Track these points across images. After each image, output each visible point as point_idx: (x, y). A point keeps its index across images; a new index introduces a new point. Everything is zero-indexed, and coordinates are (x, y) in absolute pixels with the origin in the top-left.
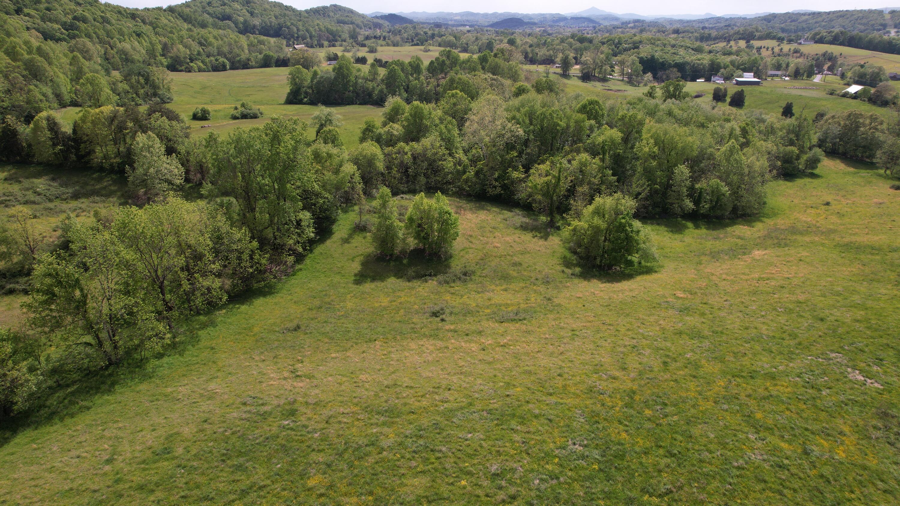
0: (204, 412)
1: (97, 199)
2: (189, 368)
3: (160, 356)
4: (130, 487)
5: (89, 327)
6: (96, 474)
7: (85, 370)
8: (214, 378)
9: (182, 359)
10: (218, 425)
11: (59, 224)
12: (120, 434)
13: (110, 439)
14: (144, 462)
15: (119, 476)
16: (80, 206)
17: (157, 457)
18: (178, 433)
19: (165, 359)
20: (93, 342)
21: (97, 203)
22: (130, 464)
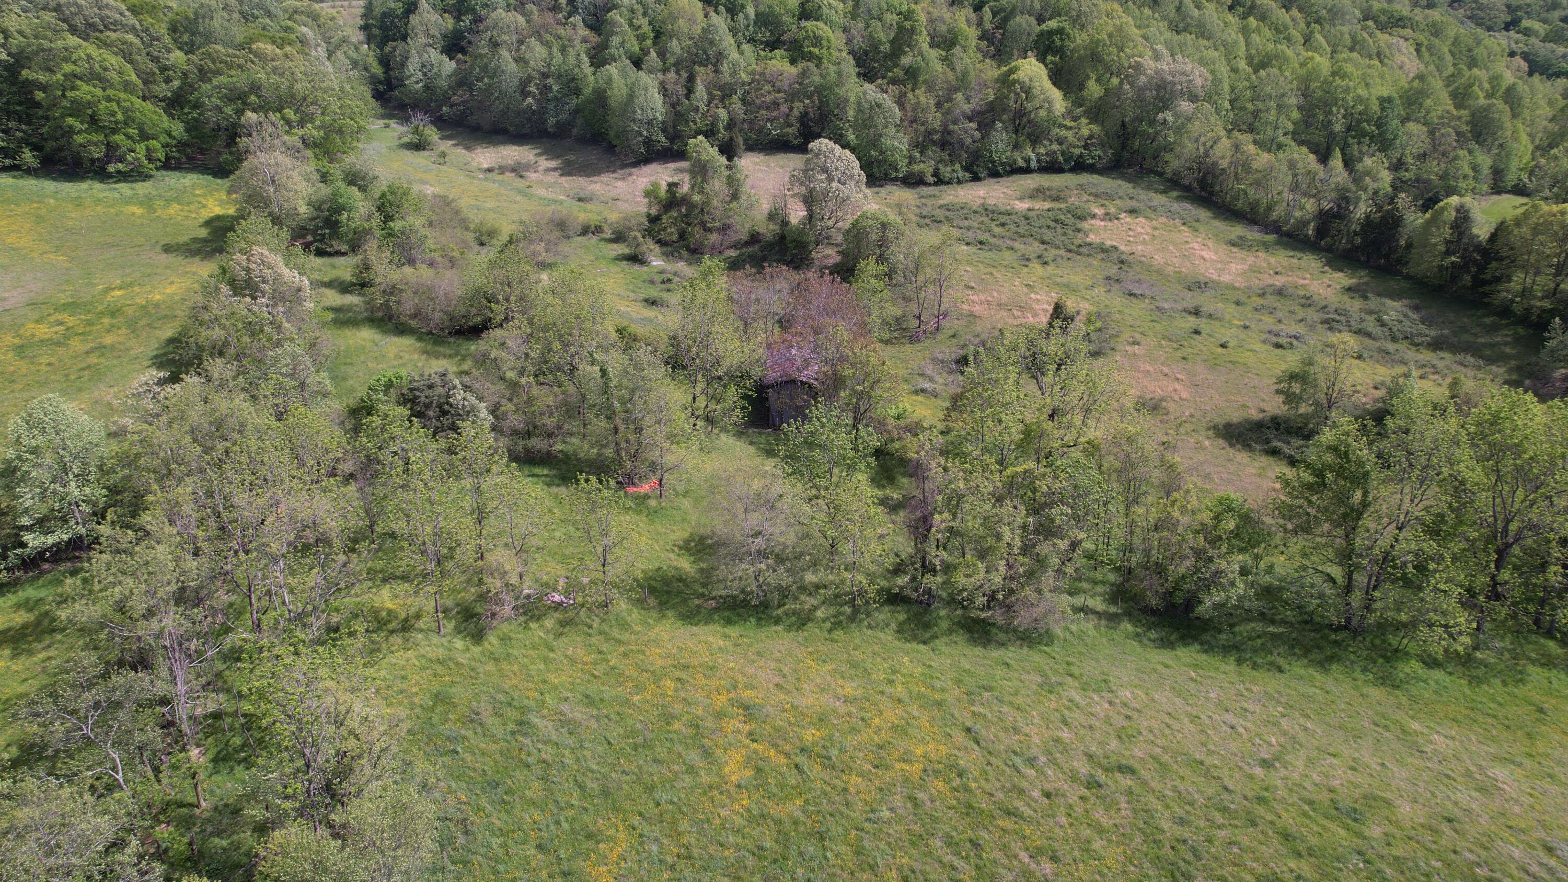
0: (1456, 803)
1: (1470, 359)
2: (1472, 715)
3: (1431, 663)
4: (1272, 823)
5: (1346, 556)
6: (1240, 768)
7: (1306, 613)
8: (1513, 762)
9: (1468, 692)
10: (1468, 845)
11: (1388, 380)
12: (1301, 736)
13: (1285, 734)
14: (1311, 803)
15: (1266, 794)
16: (1435, 362)
17: (1334, 812)
18: (1388, 803)
19: (1438, 674)
20: (1340, 580)
21: (1465, 366)
22: (1291, 790)
